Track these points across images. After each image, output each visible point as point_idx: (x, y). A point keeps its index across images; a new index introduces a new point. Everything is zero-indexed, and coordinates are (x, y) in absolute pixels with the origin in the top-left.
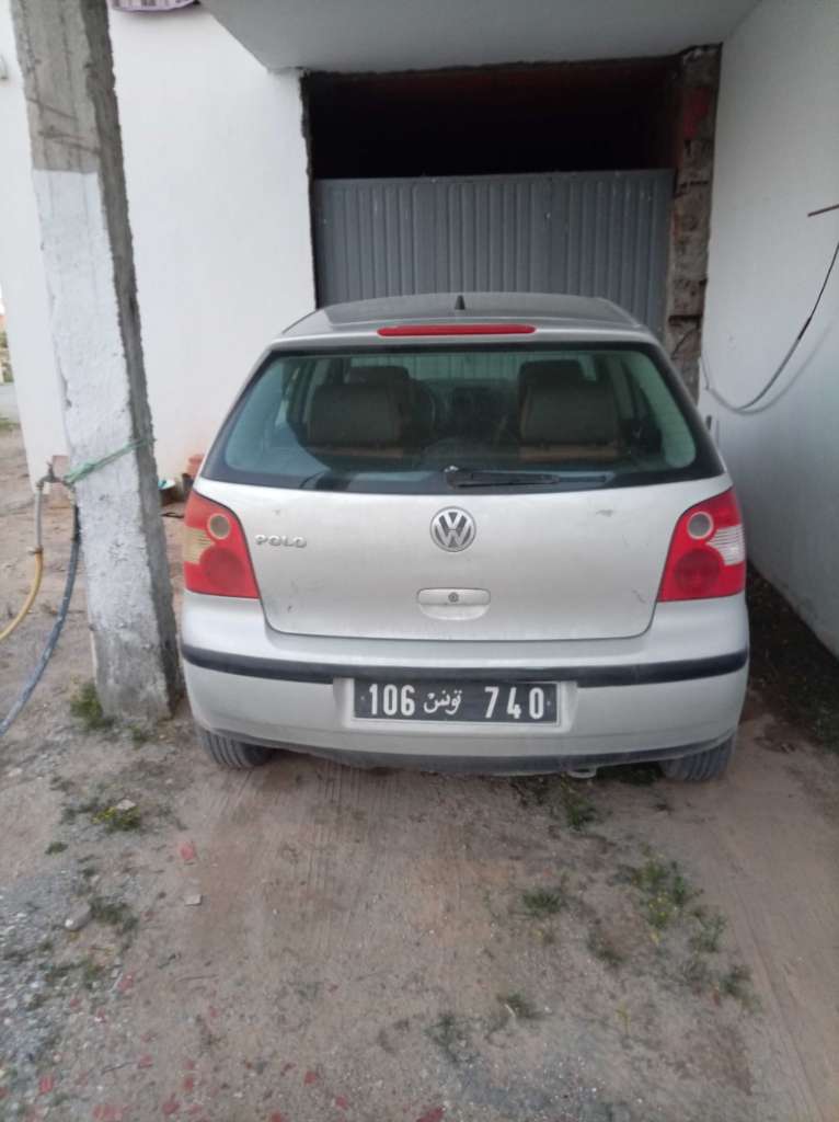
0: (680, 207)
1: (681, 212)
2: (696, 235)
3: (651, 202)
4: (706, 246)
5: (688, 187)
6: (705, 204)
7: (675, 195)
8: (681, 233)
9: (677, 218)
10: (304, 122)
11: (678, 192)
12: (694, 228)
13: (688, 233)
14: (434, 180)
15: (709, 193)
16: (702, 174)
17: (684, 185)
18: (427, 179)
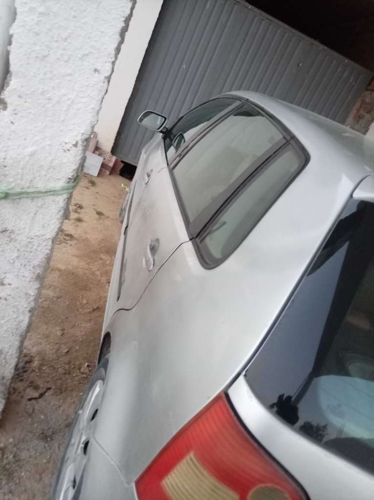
0: (369, 97)
1: (367, 100)
2: (368, 116)
3: (353, 86)
7: (368, 89)
8: (362, 112)
9: (363, 102)
13: (365, 114)
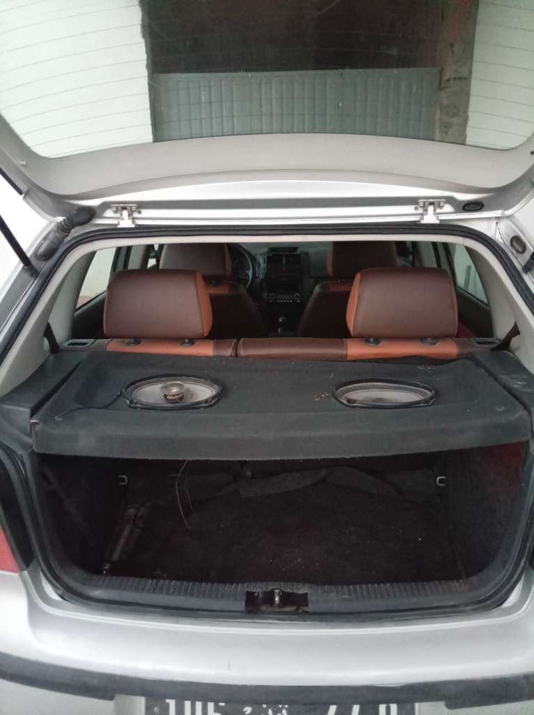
0: (445, 97)
1: (445, 102)
2: (456, 120)
3: (421, 94)
4: (465, 131)
5: (452, 82)
6: (464, 96)
7: (440, 88)
8: (445, 119)
9: (442, 106)
10: (143, 26)
11: (443, 86)
12: (455, 115)
13: (451, 119)
14: (250, 75)
15: (469, 85)
16: (463, 71)
17: (449, 80)
18: (245, 74)
